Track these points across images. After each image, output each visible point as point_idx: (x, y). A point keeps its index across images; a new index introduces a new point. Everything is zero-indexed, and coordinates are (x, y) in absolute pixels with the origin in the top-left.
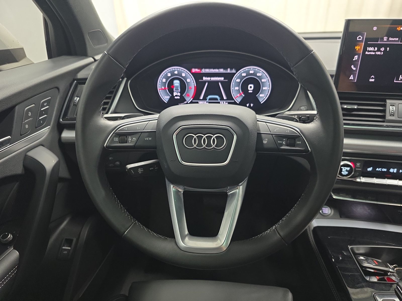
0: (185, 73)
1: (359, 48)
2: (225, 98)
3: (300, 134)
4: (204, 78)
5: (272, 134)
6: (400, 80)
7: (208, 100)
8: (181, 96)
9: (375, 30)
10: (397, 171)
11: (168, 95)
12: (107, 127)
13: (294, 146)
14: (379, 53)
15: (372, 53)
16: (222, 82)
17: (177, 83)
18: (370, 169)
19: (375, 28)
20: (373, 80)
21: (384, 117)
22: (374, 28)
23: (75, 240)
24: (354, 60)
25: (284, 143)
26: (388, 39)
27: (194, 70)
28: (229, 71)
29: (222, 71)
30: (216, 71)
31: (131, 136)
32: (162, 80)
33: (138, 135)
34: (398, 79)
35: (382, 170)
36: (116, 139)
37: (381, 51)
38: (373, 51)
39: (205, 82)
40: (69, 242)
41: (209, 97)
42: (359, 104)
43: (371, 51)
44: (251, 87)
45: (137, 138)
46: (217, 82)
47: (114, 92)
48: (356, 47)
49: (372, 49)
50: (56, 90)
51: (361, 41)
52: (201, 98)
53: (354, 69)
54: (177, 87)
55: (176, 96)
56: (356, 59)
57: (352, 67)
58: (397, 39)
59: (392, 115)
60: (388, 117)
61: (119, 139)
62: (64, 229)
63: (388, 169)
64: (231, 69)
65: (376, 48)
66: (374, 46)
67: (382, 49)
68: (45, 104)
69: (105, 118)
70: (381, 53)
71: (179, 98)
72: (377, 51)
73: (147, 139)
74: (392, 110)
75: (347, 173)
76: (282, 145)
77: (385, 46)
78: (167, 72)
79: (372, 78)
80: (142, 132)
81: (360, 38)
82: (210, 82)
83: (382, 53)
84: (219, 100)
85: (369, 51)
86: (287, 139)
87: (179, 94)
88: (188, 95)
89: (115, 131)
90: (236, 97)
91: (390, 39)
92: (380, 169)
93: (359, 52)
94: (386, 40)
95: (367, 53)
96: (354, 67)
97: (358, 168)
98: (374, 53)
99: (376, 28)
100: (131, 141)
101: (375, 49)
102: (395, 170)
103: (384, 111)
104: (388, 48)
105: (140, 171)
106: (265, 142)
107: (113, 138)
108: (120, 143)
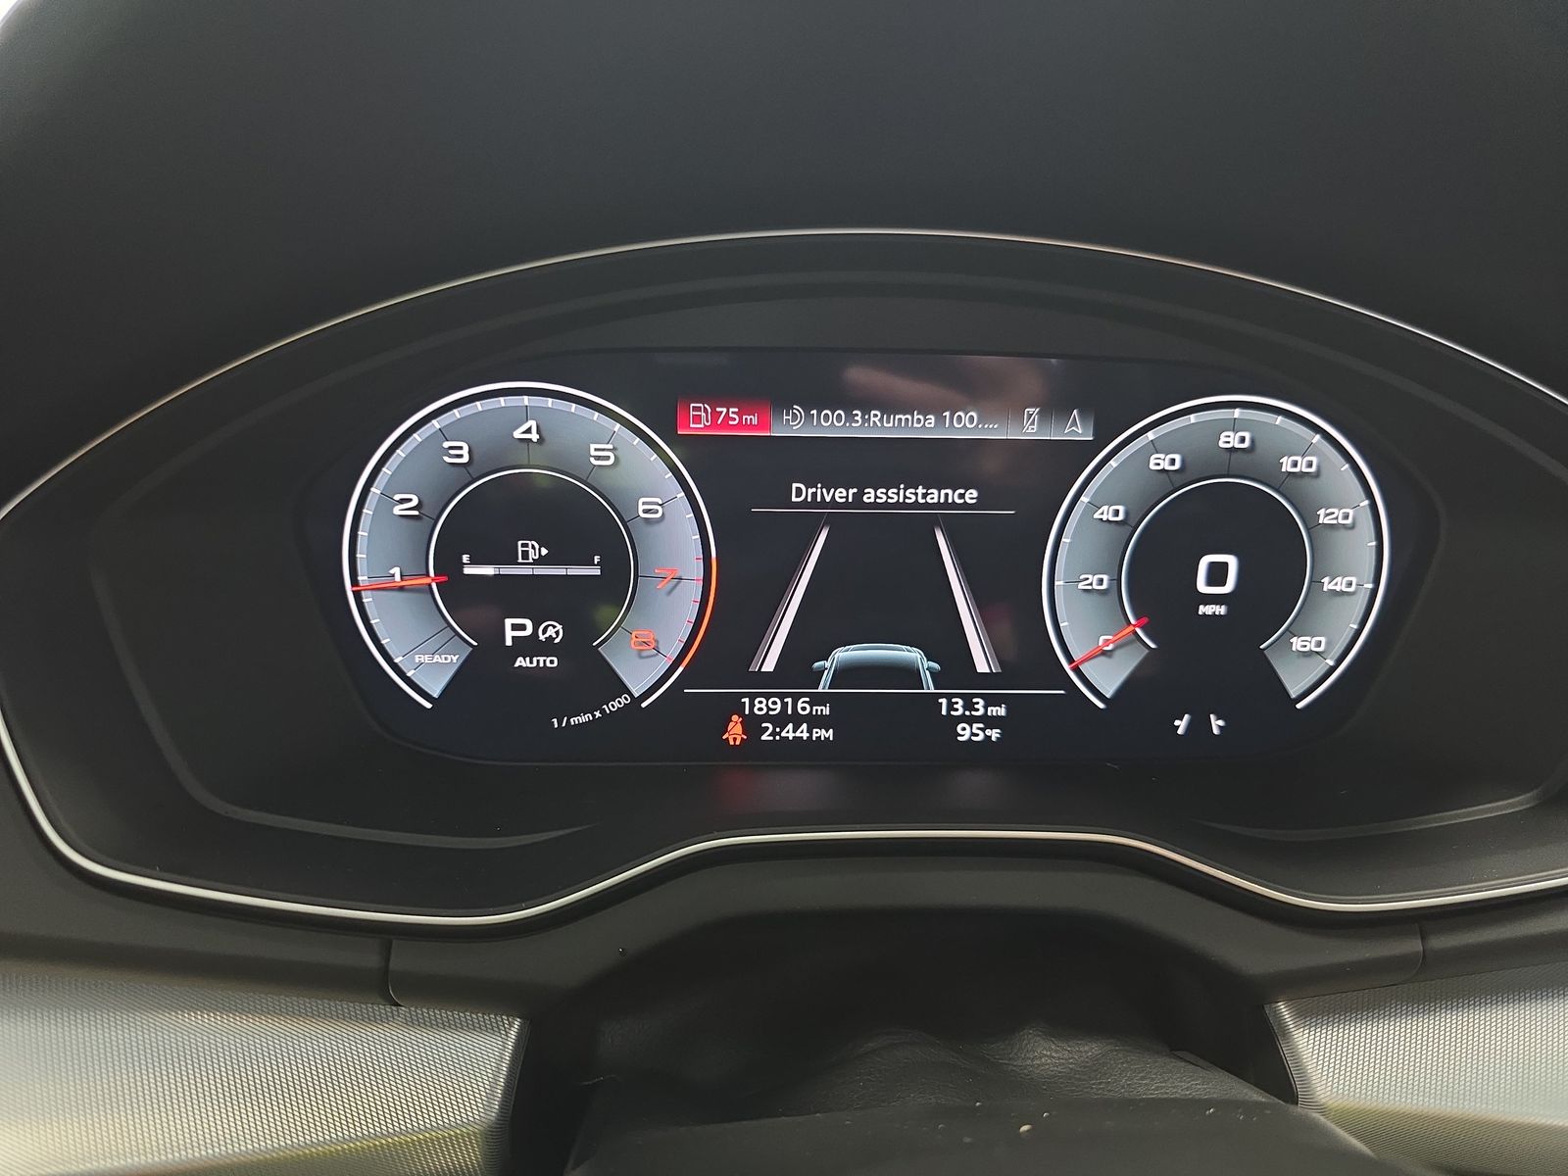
0: (613, 440)
2: (984, 665)
4: (801, 492)
7: (826, 678)
8: (576, 647)
11: (451, 643)
16: (958, 525)
27: (699, 420)
28: (1031, 424)
29: (965, 423)
30: (915, 424)
32: (381, 506)
39: (804, 526)
41: (840, 654)
44: (1217, 574)
46: (918, 526)
52: (768, 661)
55: (530, 646)
64: (1055, 407)
71: (551, 662)
78: (441, 429)
82: (847, 525)
84: (927, 678)
87: (552, 631)
90: (1088, 661)
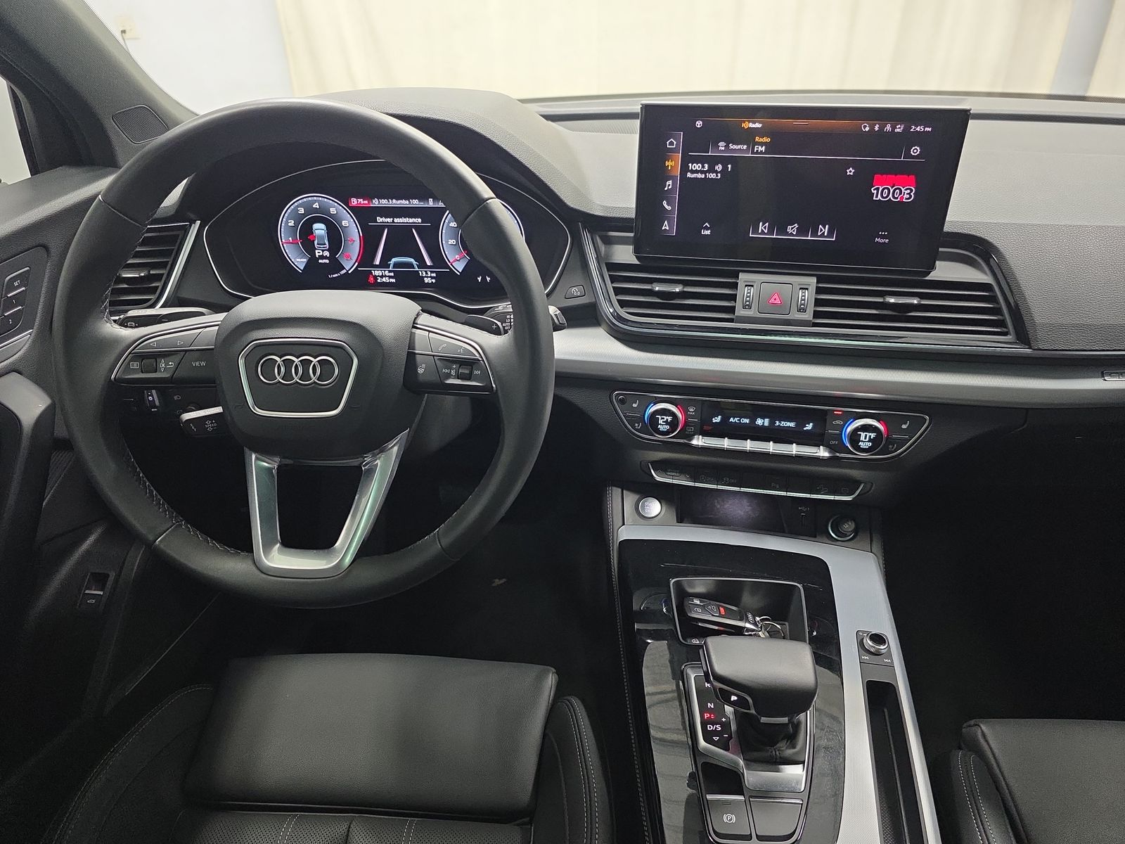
0: (335, 208)
1: (674, 164)
2: (429, 263)
3: (482, 357)
4: (379, 219)
5: (434, 356)
6: (760, 231)
7: (391, 266)
8: (332, 258)
9: (699, 127)
10: (770, 423)
11: (304, 256)
12: (115, 341)
13: (469, 379)
14: (712, 176)
15: (699, 176)
16: (417, 228)
17: (319, 229)
18: (717, 419)
19: (699, 124)
20: (708, 232)
21: (732, 310)
22: (697, 123)
23: (112, 575)
24: (666, 189)
25: (453, 372)
26: (727, 146)
27: (354, 201)
28: (431, 203)
29: (415, 203)
30: (404, 203)
31: (166, 359)
32: (286, 223)
33: (177, 358)
34: (756, 230)
35: (740, 420)
36: (135, 365)
37: (717, 172)
38: (702, 172)
39: (382, 227)
40: (100, 580)
41: (394, 260)
42: (685, 283)
43: (697, 172)
45: (177, 363)
46: (408, 228)
47: (174, 252)
48: (667, 163)
49: (697, 167)
50: (42, 251)
51: (675, 151)
52: (377, 262)
53: (669, 208)
54: (321, 237)
55: (322, 257)
56: (670, 187)
57: (665, 203)
58: (745, 147)
59: (748, 305)
60: (740, 312)
61: (141, 365)
62: (88, 552)
63: (753, 420)
64: (436, 199)
65: (706, 166)
66: (701, 160)
67: (719, 167)
68: (16, 284)
69: (115, 321)
70: (717, 176)
71: (327, 261)
72: (709, 171)
73: (198, 364)
74: (747, 297)
75: (668, 427)
76: (449, 376)
77: (724, 161)
78: (297, 206)
79: (707, 228)
80: (186, 351)
81: (671, 143)
82: (393, 229)
83: (719, 175)
84: (416, 266)
85: (693, 172)
86: (458, 366)
87: (327, 254)
88: (348, 257)
89: (133, 350)
90: (453, 262)
91: (731, 146)
92: (736, 420)
93: (673, 174)
94: (723, 148)
95: (689, 175)
96: (668, 204)
97: (692, 417)
98: (703, 176)
99: (701, 123)
100: (165, 369)
101: (703, 167)
102: (767, 423)
103: (733, 298)
104: (730, 166)
105: (209, 426)
106: (420, 371)
107: (129, 364)
108: (142, 372)
